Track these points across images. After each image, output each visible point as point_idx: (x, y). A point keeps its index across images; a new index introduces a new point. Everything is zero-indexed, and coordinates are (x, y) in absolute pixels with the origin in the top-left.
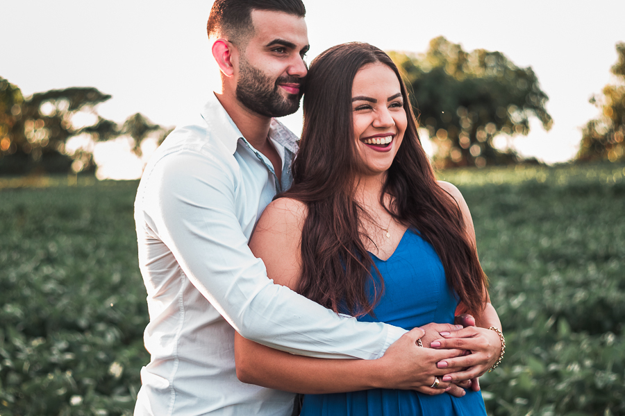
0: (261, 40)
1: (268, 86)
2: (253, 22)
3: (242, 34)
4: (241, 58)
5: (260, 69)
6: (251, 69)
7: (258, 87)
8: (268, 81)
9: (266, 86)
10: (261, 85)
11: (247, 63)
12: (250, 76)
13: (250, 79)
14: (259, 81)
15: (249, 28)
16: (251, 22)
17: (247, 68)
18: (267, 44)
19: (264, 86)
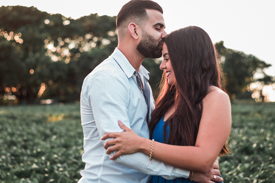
0: (152, 22)
1: (156, 43)
2: (148, 14)
3: (143, 20)
4: (143, 31)
5: (152, 36)
6: (148, 36)
7: (151, 44)
8: (156, 41)
9: (155, 43)
10: (153, 43)
11: (146, 33)
12: (147, 39)
13: (148, 40)
14: (152, 41)
15: (146, 17)
16: (147, 14)
17: (146, 35)
18: (154, 24)
19: (154, 43)
